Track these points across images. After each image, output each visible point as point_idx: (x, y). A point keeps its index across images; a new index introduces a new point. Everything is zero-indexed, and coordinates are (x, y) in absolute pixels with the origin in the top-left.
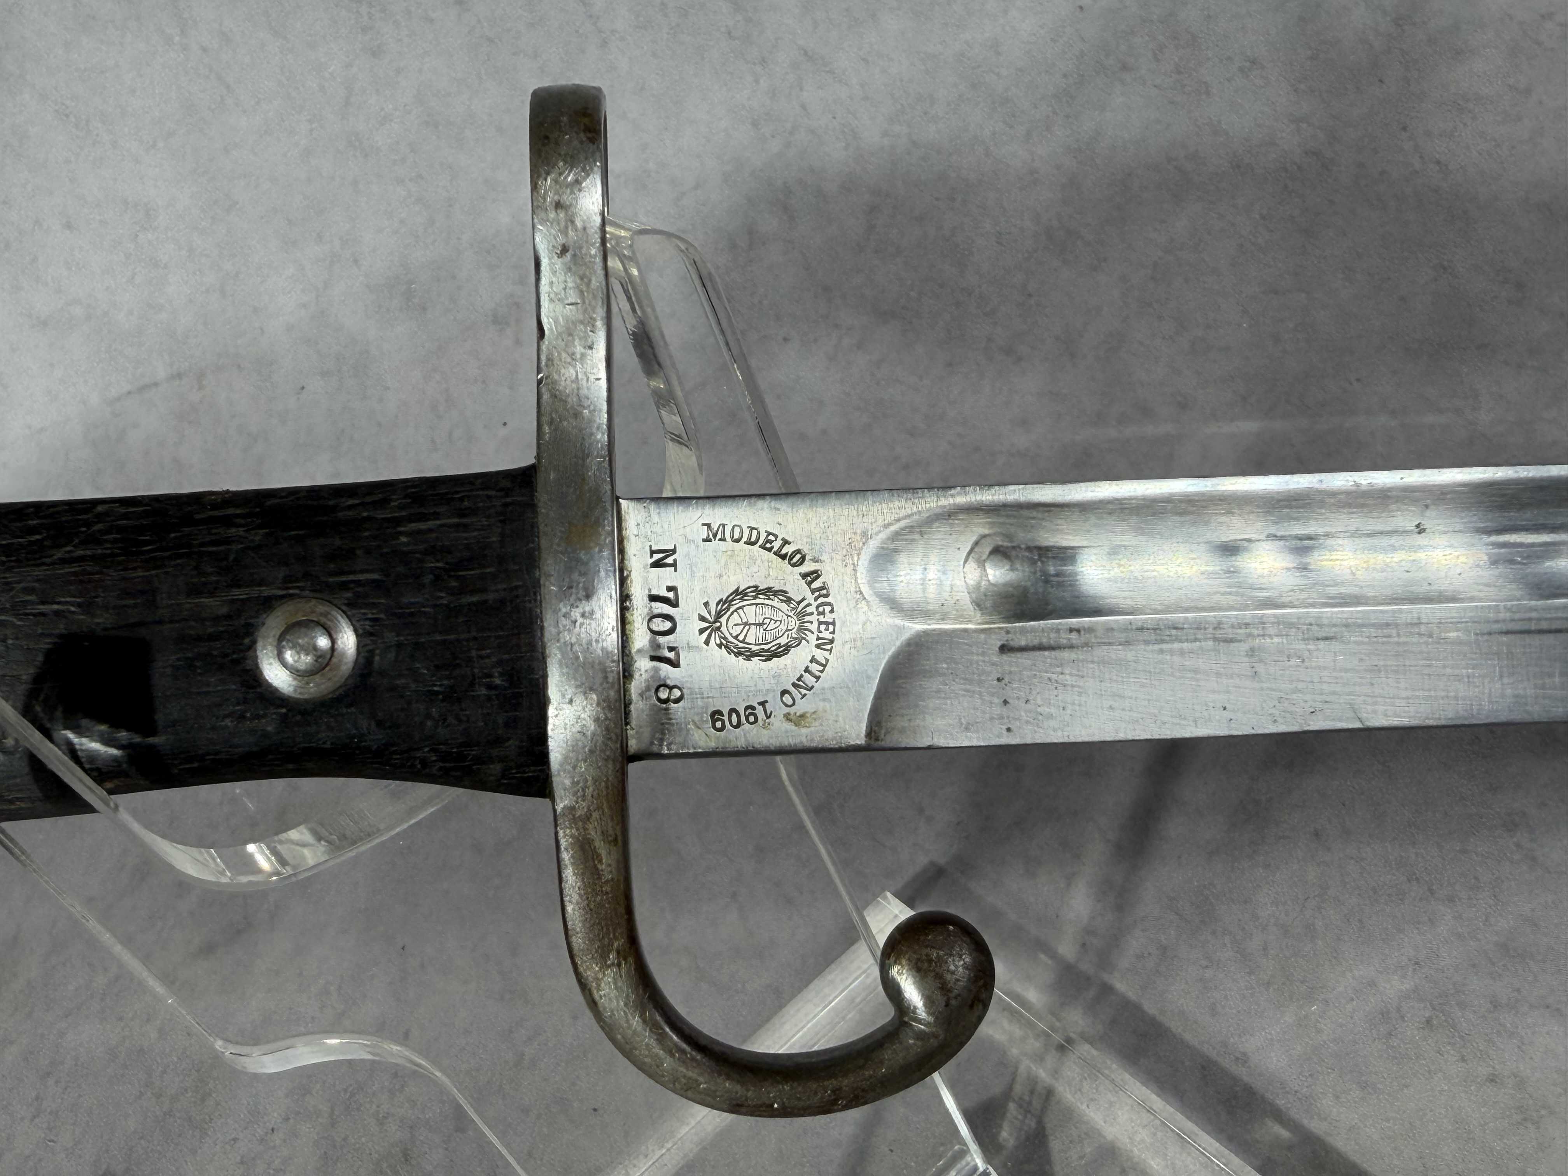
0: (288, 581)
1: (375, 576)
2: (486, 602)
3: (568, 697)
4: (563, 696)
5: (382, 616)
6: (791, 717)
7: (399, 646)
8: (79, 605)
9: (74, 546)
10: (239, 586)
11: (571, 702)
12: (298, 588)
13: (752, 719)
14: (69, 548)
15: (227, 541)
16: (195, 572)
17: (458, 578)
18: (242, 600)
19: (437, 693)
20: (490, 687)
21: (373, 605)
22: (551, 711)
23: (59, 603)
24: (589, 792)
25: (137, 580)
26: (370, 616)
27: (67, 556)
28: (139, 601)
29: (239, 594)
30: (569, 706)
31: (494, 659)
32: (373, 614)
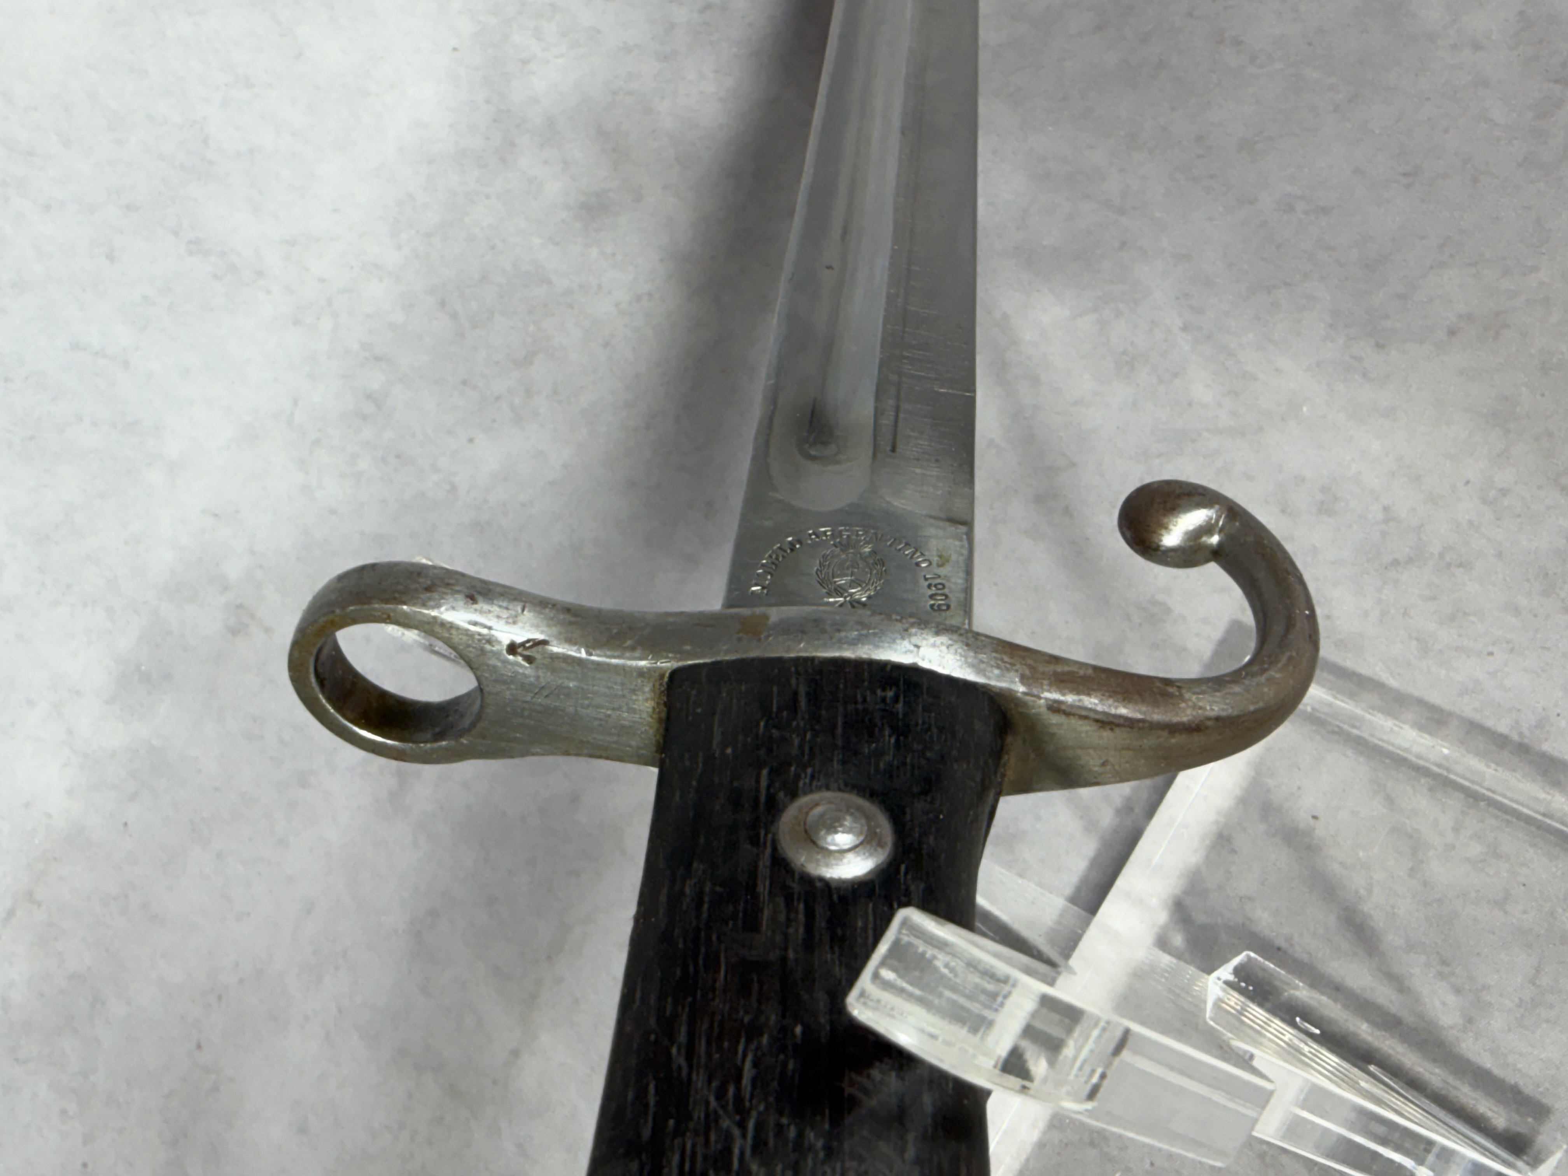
0: (755, 841)
1: (765, 772)
2: (808, 694)
3: (912, 648)
4: (911, 652)
5: (809, 771)
6: (940, 563)
7: (844, 762)
8: (749, 1040)
9: (672, 1043)
10: (755, 885)
11: (917, 647)
12: (766, 835)
13: (940, 587)
14: (674, 1050)
15: (700, 894)
16: (731, 923)
17: (780, 710)
18: (771, 884)
19: (897, 740)
20: (896, 699)
21: (798, 777)
22: (925, 665)
23: (743, 1061)
24: (1006, 659)
25: (729, 978)
26: (807, 781)
27: (683, 1051)
28: (755, 978)
29: (763, 888)
30: (922, 649)
31: (868, 693)
32: (806, 777)
